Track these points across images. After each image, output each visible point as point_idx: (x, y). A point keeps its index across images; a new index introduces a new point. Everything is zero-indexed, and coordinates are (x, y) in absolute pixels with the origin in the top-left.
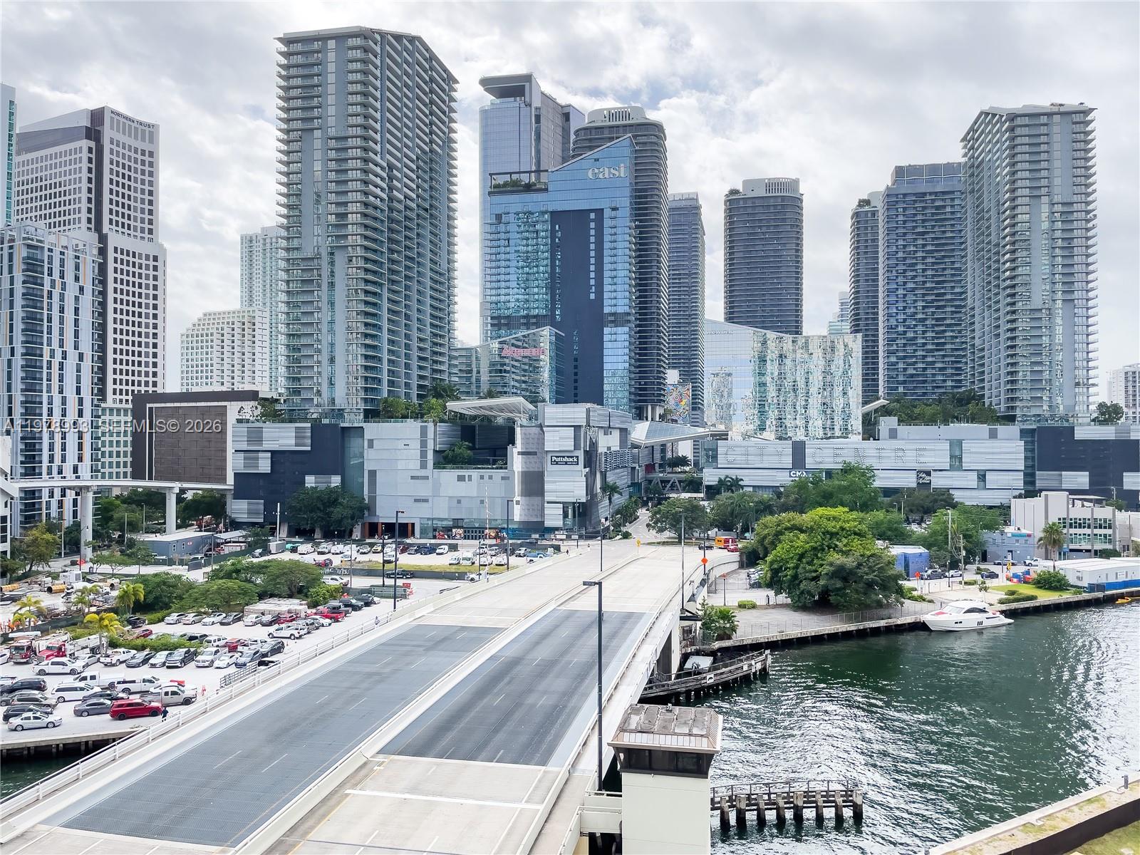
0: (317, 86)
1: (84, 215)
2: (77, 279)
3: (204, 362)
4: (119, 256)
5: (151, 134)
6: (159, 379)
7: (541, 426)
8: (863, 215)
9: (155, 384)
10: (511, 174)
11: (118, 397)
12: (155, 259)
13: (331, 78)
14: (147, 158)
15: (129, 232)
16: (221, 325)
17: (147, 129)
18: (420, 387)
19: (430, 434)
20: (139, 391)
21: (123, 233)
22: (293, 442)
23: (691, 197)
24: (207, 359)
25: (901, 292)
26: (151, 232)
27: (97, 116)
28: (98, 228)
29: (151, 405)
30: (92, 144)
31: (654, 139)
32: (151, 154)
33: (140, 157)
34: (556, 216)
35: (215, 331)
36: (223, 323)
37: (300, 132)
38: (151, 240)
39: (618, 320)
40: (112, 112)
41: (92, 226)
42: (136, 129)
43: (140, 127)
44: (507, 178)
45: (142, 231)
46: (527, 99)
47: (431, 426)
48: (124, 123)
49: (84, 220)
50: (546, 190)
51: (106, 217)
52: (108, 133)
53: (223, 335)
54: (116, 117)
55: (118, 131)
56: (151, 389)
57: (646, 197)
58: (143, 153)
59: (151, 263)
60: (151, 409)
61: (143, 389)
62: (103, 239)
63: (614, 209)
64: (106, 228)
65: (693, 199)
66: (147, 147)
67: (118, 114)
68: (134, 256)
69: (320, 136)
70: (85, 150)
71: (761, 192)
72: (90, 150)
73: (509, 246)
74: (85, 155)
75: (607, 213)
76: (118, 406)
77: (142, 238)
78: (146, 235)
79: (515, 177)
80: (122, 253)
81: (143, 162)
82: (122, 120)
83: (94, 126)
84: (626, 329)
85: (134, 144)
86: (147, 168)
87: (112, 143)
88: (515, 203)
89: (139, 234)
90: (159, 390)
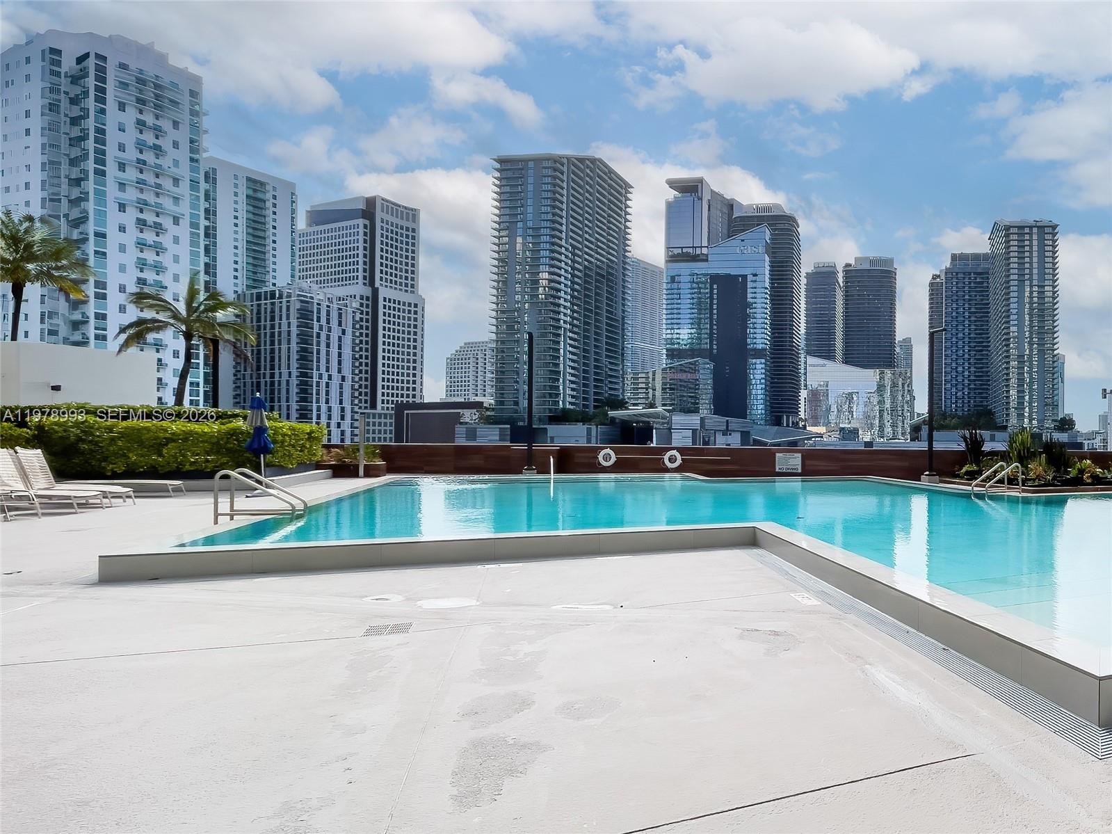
0: (521, 192)
1: (361, 274)
2: (340, 324)
3: (463, 379)
4: (387, 304)
5: (414, 216)
6: (417, 393)
7: (670, 429)
8: (935, 285)
9: (414, 396)
10: (682, 248)
11: (386, 405)
12: (416, 306)
13: (530, 188)
14: (410, 233)
15: (396, 286)
16: (476, 352)
17: (410, 212)
18: (595, 400)
19: (594, 433)
20: (402, 401)
21: (391, 287)
22: (498, 438)
23: (830, 265)
24: (465, 377)
25: (954, 339)
26: (412, 286)
27: (371, 202)
28: (372, 283)
29: (408, 412)
30: (367, 222)
31: (787, 226)
32: (414, 230)
33: (404, 232)
34: (715, 278)
35: (471, 356)
36: (478, 350)
37: (507, 224)
38: (412, 292)
39: (759, 354)
40: (383, 199)
41: (367, 282)
42: (402, 212)
43: (405, 211)
44: (679, 251)
45: (406, 285)
46: (700, 195)
47: (594, 428)
48: (392, 208)
49: (361, 277)
50: (707, 260)
51: (378, 275)
52: (379, 215)
53: (477, 359)
54: (385, 203)
55: (387, 213)
56: (411, 400)
57: (782, 267)
58: (407, 229)
59: (413, 309)
60: (407, 414)
61: (405, 400)
62: (375, 292)
63: (755, 275)
64: (377, 284)
65: (832, 267)
66: (410, 225)
67: (387, 201)
68: (399, 304)
69: (522, 226)
70: (361, 226)
71: (866, 266)
72: (365, 227)
73: (680, 299)
74: (361, 230)
75: (750, 278)
76: (386, 412)
77: (406, 291)
78: (409, 289)
79: (685, 250)
80: (390, 302)
81: (407, 236)
82: (390, 205)
83: (369, 210)
84: (763, 361)
85: (400, 222)
86: (410, 241)
87: (382, 222)
88: (685, 268)
89: (404, 288)
90: (418, 400)
